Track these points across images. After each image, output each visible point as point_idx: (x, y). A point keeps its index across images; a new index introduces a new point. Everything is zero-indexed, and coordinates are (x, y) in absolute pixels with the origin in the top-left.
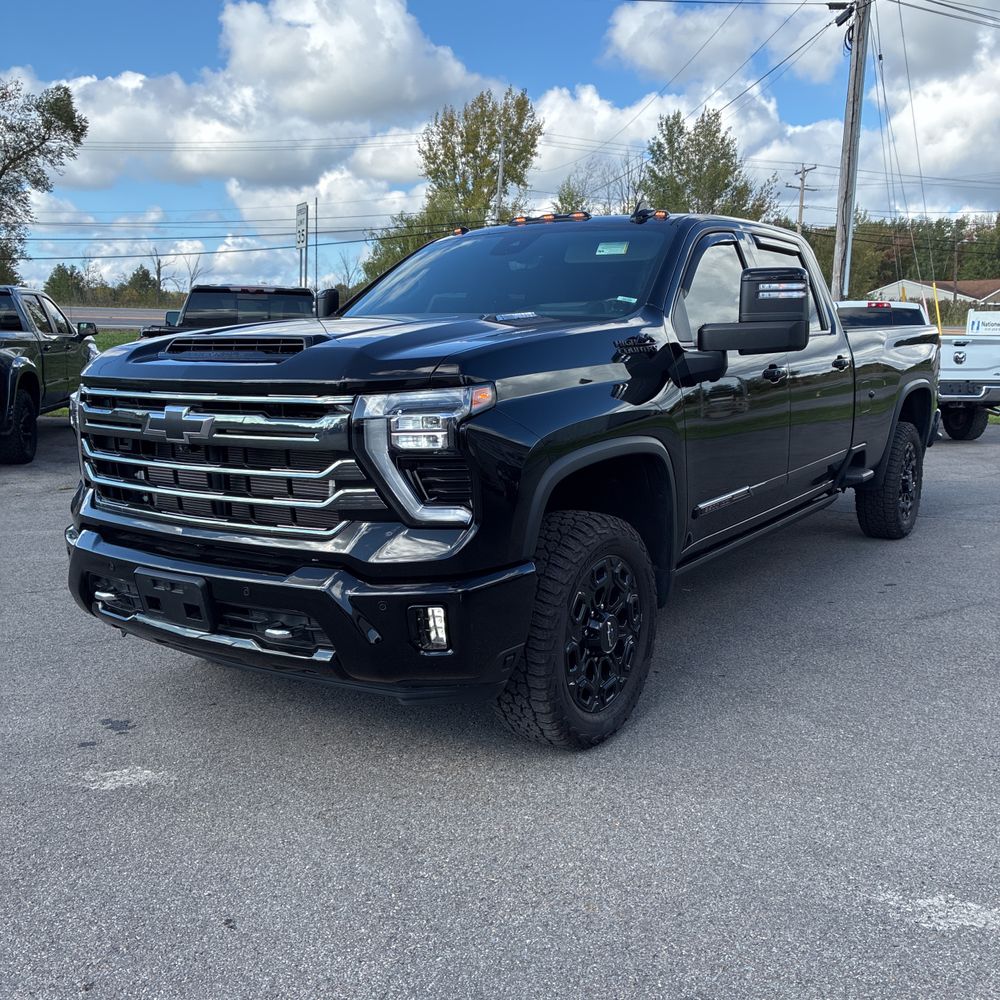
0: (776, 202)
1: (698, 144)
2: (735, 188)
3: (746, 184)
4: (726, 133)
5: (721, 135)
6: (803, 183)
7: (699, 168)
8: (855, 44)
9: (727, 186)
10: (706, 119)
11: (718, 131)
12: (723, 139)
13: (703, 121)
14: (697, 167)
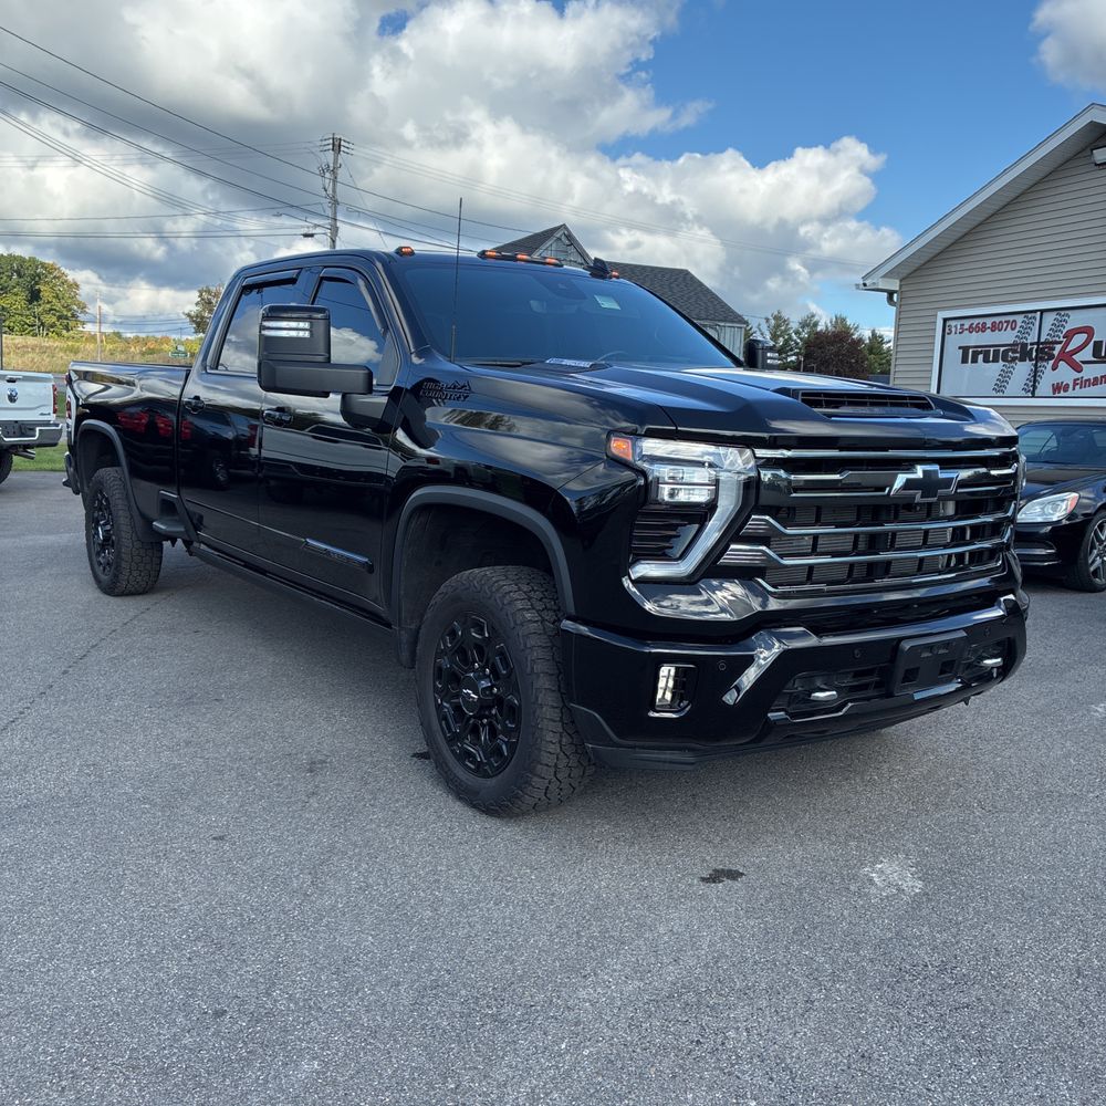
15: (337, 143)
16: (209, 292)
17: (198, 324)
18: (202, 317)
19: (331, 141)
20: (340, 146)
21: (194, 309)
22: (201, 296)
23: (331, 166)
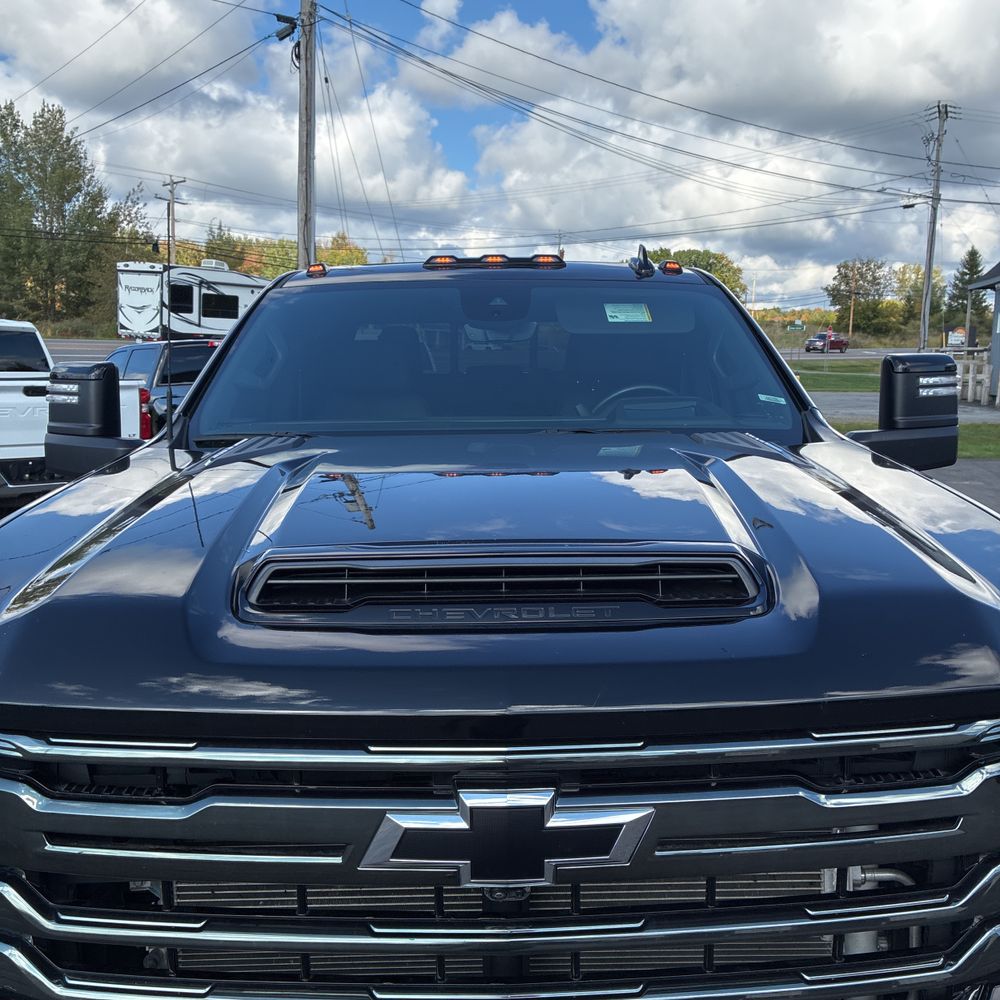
1: (40, 141)
2: (88, 194)
3: (100, 189)
4: (72, 133)
5: (66, 133)
6: (173, 196)
7: (42, 168)
8: (303, 62)
9: (79, 189)
10: (46, 115)
11: (62, 129)
12: (69, 140)
13: (42, 116)
14: (39, 166)
16: (846, 267)
17: (834, 297)
18: (839, 290)
19: (937, 109)
20: (946, 112)
21: (832, 283)
22: (839, 271)
23: (936, 133)
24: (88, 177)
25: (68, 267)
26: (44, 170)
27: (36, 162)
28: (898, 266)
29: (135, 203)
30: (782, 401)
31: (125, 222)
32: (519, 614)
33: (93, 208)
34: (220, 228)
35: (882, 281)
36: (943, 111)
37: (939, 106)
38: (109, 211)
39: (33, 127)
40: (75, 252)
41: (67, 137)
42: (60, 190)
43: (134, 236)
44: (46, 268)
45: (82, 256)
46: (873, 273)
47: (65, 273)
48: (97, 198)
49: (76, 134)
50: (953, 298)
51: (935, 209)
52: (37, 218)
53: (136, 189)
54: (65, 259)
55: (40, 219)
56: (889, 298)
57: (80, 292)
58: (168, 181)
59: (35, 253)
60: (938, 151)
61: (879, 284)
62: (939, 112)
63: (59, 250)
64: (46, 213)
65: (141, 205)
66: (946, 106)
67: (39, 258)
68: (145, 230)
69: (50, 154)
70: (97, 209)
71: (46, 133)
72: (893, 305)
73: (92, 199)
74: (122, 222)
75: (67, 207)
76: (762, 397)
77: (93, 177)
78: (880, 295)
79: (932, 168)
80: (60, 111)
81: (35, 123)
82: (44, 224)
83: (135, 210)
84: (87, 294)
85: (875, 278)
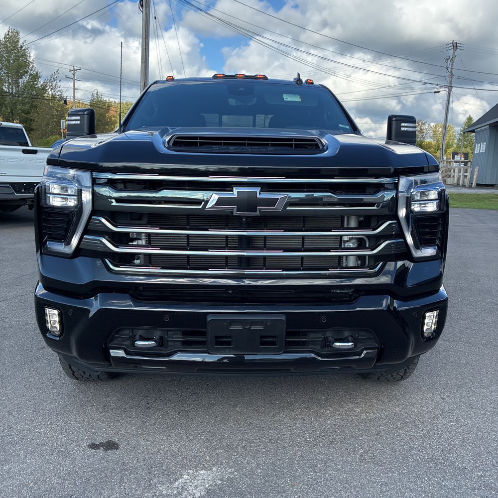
0: (59, 84)
1: (7, 47)
2: (30, 75)
3: (37, 73)
4: (23, 43)
5: (20, 43)
6: (74, 76)
8: (144, 8)
9: (26, 72)
10: (10, 34)
11: (18, 41)
13: (8, 34)
14: (7, 60)
15: (455, 45)
19: (452, 45)
20: (457, 46)
23: (451, 56)
24: (31, 66)
25: (20, 111)
26: (9, 62)
27: (5, 58)
28: (432, 124)
29: (55, 80)
30: (348, 127)
31: (50, 89)
32: (251, 149)
33: (33, 82)
34: (97, 94)
35: (425, 131)
36: (455, 46)
37: (453, 43)
38: (42, 83)
39: (4, 40)
40: (24, 104)
41: (21, 46)
42: (17, 72)
43: (53, 97)
44: (9, 111)
45: (27, 107)
46: (421, 127)
47: (19, 114)
48: (36, 77)
49: (25, 44)
50: (459, 140)
51: (449, 94)
52: (5, 86)
53: (56, 72)
54: (19, 107)
55: (6, 87)
56: (428, 140)
57: (26, 124)
58: (72, 69)
59: (4, 104)
60: (452, 65)
61: (423, 132)
62: (453, 46)
63: (16, 102)
64: (10, 84)
65: (58, 81)
66: (456, 43)
67: (6, 107)
68: (60, 93)
69: (12, 54)
70: (35, 83)
71: (10, 43)
72: (430, 143)
73: (33, 77)
74: (48, 89)
75: (20, 80)
76: (340, 125)
77: (33, 66)
78: (424, 138)
79: (449, 73)
80: (17, 33)
81: (4, 38)
82: (9, 90)
83: (55, 83)
84: (30, 125)
85: (421, 130)
